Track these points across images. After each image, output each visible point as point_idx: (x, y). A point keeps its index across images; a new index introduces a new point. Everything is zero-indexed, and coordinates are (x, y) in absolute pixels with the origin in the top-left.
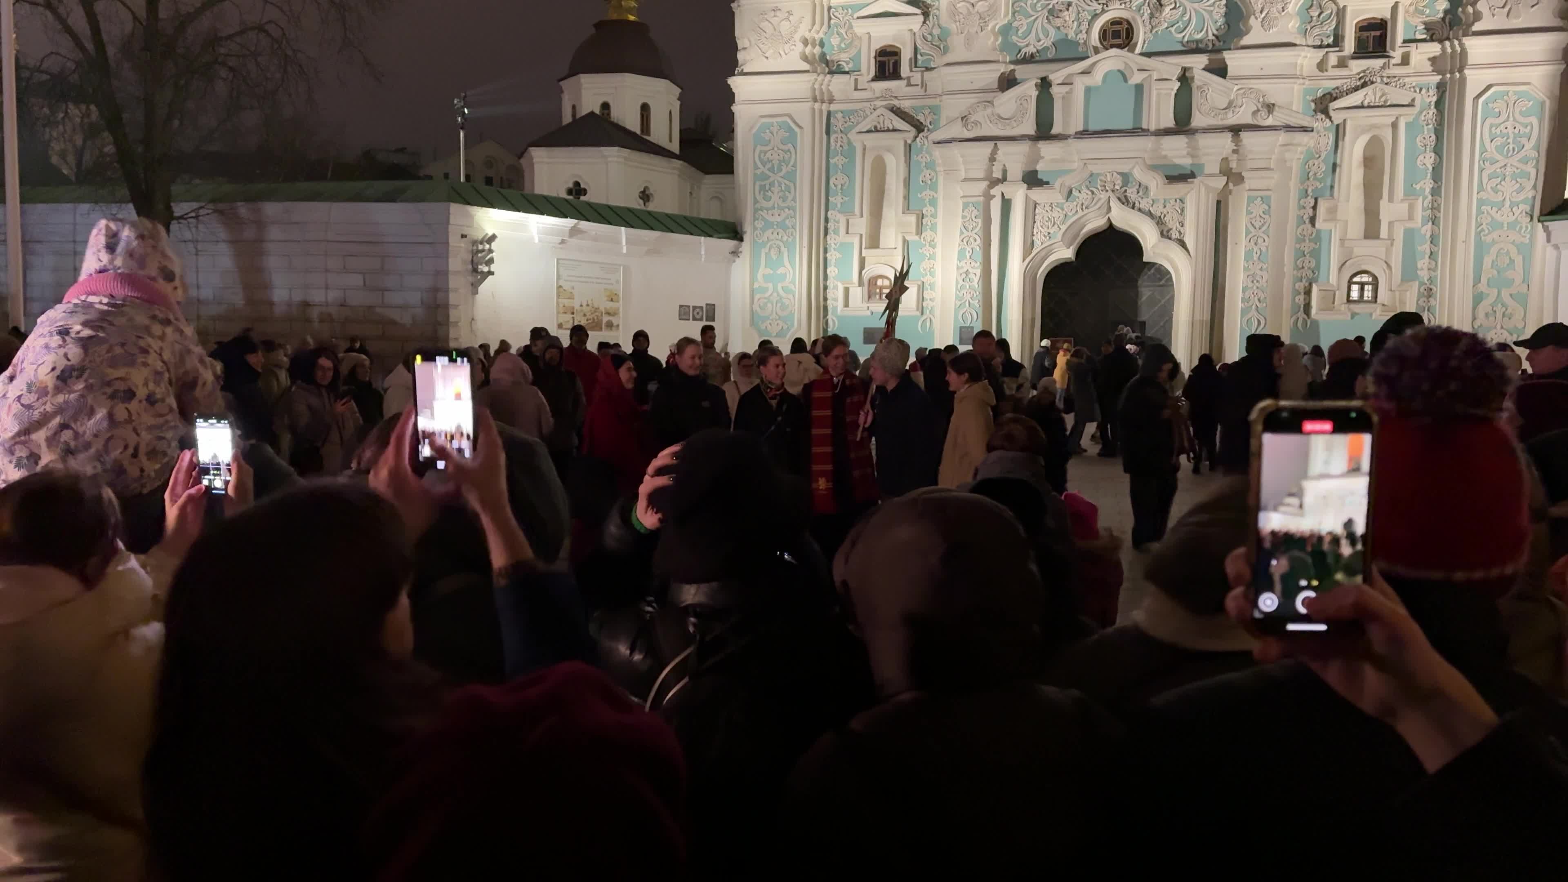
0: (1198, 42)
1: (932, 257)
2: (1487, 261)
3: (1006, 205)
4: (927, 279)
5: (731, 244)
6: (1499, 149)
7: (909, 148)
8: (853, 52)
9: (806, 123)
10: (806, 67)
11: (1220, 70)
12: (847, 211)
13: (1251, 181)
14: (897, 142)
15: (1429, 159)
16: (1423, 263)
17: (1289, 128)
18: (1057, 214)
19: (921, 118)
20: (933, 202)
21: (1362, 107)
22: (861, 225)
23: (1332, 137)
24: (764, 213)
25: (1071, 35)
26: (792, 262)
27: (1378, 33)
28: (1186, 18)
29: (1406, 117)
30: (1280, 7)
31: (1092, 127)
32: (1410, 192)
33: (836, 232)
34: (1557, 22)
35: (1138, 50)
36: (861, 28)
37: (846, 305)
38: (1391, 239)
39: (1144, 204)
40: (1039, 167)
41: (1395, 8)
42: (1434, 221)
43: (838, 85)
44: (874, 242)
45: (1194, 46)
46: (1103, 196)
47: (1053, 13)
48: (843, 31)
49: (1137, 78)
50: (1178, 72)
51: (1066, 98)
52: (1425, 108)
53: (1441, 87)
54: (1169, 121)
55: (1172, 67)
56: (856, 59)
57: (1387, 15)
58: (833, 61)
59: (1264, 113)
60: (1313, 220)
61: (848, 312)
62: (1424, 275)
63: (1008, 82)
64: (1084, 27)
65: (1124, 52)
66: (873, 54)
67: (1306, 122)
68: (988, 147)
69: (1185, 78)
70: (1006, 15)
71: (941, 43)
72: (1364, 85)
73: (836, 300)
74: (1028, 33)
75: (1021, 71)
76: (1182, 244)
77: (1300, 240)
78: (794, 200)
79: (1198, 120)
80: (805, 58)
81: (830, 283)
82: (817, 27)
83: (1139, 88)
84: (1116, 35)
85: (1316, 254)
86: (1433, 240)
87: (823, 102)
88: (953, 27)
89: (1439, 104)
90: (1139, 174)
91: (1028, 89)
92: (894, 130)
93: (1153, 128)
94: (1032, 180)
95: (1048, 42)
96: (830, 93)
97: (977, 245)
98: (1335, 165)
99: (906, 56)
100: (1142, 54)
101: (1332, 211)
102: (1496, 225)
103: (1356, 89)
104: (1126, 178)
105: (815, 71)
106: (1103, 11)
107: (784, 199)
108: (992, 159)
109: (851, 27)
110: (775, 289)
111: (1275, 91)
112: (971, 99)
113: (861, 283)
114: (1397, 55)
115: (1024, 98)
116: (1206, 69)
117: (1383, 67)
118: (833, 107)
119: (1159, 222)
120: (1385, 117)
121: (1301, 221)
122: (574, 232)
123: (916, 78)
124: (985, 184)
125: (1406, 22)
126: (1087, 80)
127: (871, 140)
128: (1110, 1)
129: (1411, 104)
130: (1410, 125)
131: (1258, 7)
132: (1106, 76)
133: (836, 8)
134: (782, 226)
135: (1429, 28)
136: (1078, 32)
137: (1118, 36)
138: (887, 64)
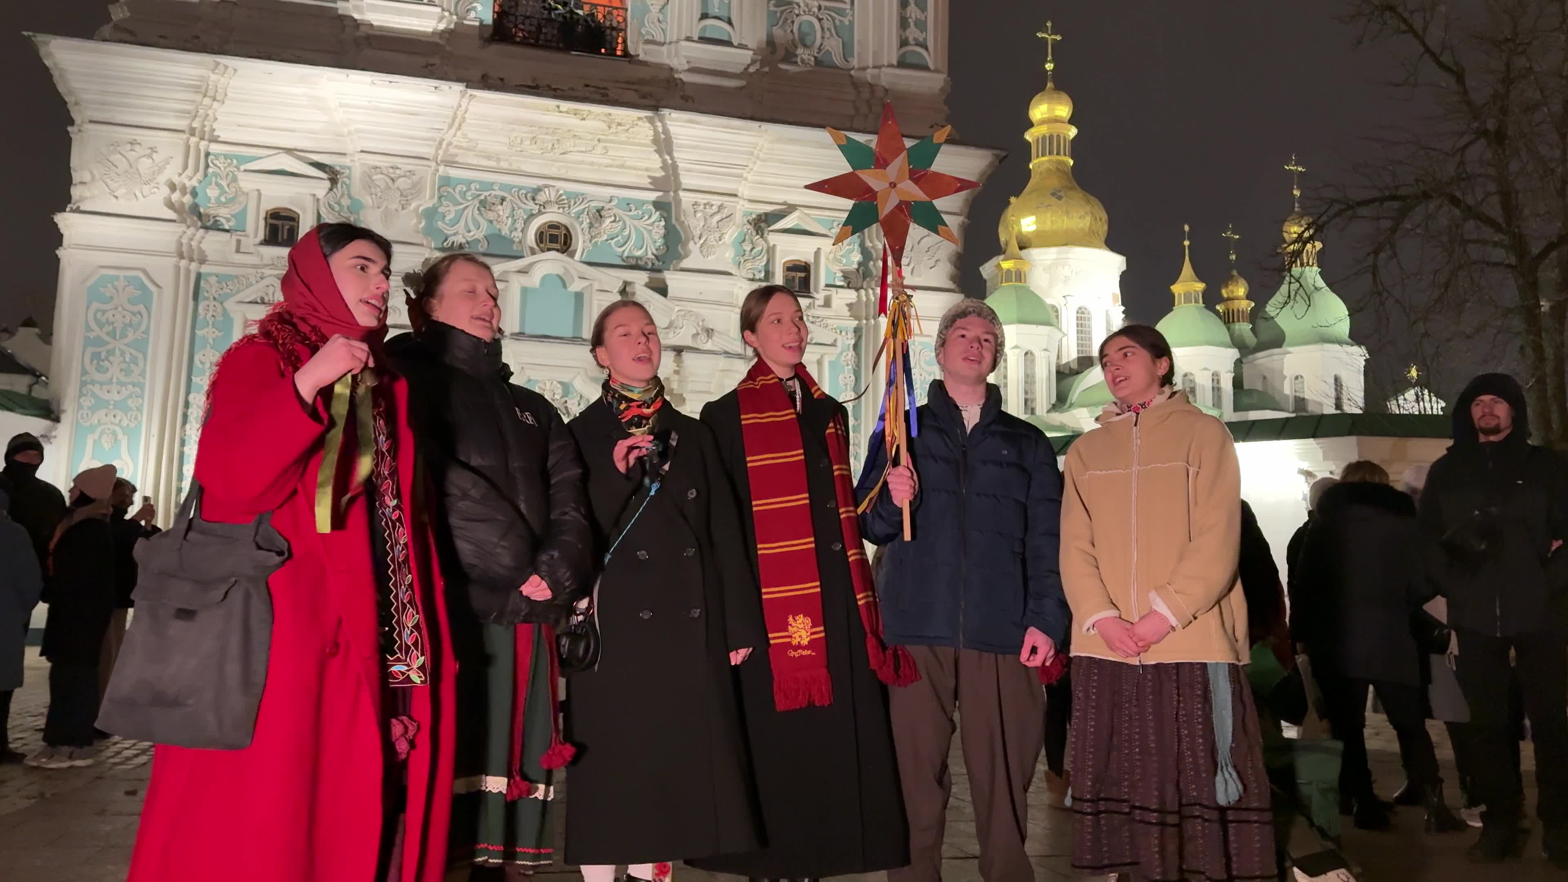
0: (638, 258)
8: (236, 208)
9: (166, 280)
10: (172, 215)
11: (661, 289)
17: (728, 354)
24: (96, 389)
25: (505, 231)
27: (803, 275)
28: (626, 233)
30: (717, 235)
31: (528, 331)
35: (577, 256)
36: (248, 183)
41: (817, 253)
43: (212, 243)
45: (633, 262)
47: (483, 204)
48: (224, 183)
49: (576, 286)
50: (619, 285)
52: (845, 349)
53: (857, 331)
55: (612, 279)
56: (241, 216)
57: (811, 259)
58: (208, 216)
59: (703, 337)
64: (520, 225)
65: (562, 257)
66: (262, 215)
70: (432, 197)
71: (352, 211)
74: (455, 222)
78: (143, 374)
80: (170, 205)
82: (189, 171)
83: (579, 297)
84: (554, 239)
87: (191, 260)
88: (368, 200)
89: (856, 347)
90: (580, 385)
95: (479, 235)
96: (201, 252)
99: (305, 223)
100: (582, 262)
104: (566, 387)
105: (184, 221)
106: (540, 213)
107: (127, 372)
109: (235, 180)
114: (820, 296)
116: (647, 285)
118: (204, 269)
125: (827, 268)
126: (524, 280)
128: (548, 202)
129: (833, 345)
130: (830, 363)
131: (697, 233)
132: (544, 279)
133: (217, 156)
134: (122, 406)
135: (846, 276)
136: (513, 229)
137: (557, 241)
138: (280, 228)
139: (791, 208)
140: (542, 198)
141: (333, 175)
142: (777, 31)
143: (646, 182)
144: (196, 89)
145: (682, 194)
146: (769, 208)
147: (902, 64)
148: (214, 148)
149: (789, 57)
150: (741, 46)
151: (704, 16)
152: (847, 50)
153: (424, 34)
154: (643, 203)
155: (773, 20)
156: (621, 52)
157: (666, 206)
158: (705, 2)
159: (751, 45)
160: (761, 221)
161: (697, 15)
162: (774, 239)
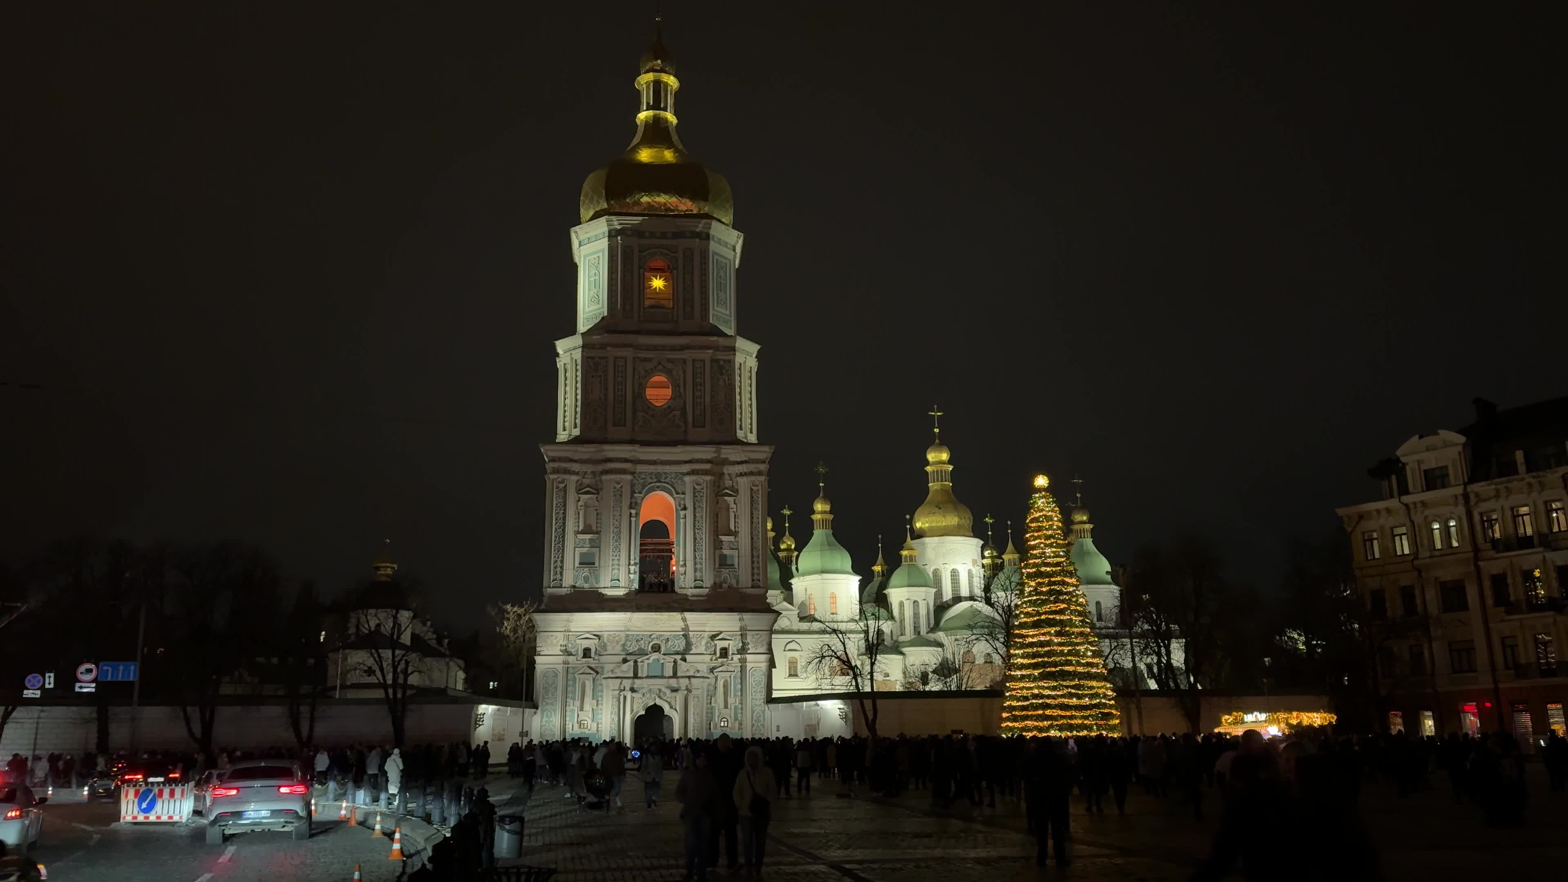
0: (678, 651)
1: (602, 714)
2: (754, 715)
3: (625, 697)
4: (600, 721)
5: (534, 710)
6: (755, 684)
7: (594, 679)
8: (576, 649)
9: (561, 671)
10: (562, 654)
11: (684, 660)
12: (574, 699)
13: (694, 692)
14: (591, 677)
15: (739, 686)
16: (739, 715)
17: (703, 677)
18: (640, 700)
19: (598, 670)
20: (602, 696)
21: (722, 671)
22: (578, 703)
23: (714, 679)
24: (546, 700)
25: (643, 647)
26: (555, 715)
27: (725, 652)
28: (675, 645)
29: (733, 674)
30: (700, 643)
31: (650, 675)
32: (735, 696)
33: (569, 706)
34: (767, 652)
35: (662, 653)
36: (578, 642)
37: (573, 730)
38: (731, 708)
39: (665, 698)
40: (635, 686)
41: (729, 645)
42: (742, 704)
43: (571, 659)
44: (582, 709)
45: (677, 653)
46: (654, 696)
47: (637, 641)
48: (573, 643)
49: (662, 661)
50: (673, 660)
51: (642, 666)
52: (738, 672)
53: (741, 666)
54: (671, 674)
55: (670, 659)
56: (577, 651)
57: (727, 647)
58: (570, 652)
59: (696, 673)
60: (711, 703)
61: (573, 732)
62: (739, 719)
63: (625, 661)
64: (647, 645)
65: (657, 653)
66: (582, 650)
67: (708, 676)
68: (619, 680)
69: (675, 662)
70: (624, 640)
71: (605, 647)
72: (722, 665)
73: (569, 728)
74: (630, 646)
75: (629, 658)
76: (676, 710)
77: (707, 709)
78: (556, 696)
79: (679, 674)
80: (561, 650)
81: (567, 723)
82: (565, 641)
83: (662, 664)
85: (712, 713)
86: (742, 709)
87: (566, 663)
88: (608, 643)
89: (741, 672)
90: (664, 689)
91: (631, 663)
92: (590, 674)
93: (667, 676)
94: (633, 690)
95: (636, 649)
96: (568, 661)
97: (616, 710)
98: (716, 688)
99: (593, 651)
100: (663, 654)
101: (715, 701)
102: (756, 705)
103: (720, 666)
104: (660, 690)
105: (564, 655)
106: (652, 641)
107: (553, 695)
108: (621, 683)
109: (575, 641)
110: (549, 725)
111: (701, 667)
112: (614, 665)
113: (578, 723)
114: (730, 658)
115: (630, 666)
116: (681, 659)
117: (727, 661)
118: (569, 666)
119: (669, 703)
120: (728, 674)
121: (707, 704)
122: (499, 710)
123: (596, 658)
124: (618, 692)
125: (732, 649)
126: (647, 662)
127: (582, 676)
128: (654, 638)
129: (734, 671)
130: (734, 677)
131: (694, 643)
132: (653, 660)
133: (571, 635)
134: (552, 704)
135: (738, 650)
136: (645, 647)
137: (656, 649)
138: (587, 653)
139: (721, 632)
140: (652, 637)
141: (599, 637)
142: (717, 580)
143: (680, 629)
144: (566, 621)
145: (690, 633)
146: (715, 633)
147: (753, 587)
148: (570, 633)
149: (721, 587)
150: (706, 588)
151: (695, 581)
152: (738, 582)
153: (621, 596)
154: (680, 635)
155: (715, 576)
156: (673, 591)
157: (686, 636)
158: (695, 576)
159: (709, 586)
160: (713, 637)
161: (693, 580)
162: (716, 642)
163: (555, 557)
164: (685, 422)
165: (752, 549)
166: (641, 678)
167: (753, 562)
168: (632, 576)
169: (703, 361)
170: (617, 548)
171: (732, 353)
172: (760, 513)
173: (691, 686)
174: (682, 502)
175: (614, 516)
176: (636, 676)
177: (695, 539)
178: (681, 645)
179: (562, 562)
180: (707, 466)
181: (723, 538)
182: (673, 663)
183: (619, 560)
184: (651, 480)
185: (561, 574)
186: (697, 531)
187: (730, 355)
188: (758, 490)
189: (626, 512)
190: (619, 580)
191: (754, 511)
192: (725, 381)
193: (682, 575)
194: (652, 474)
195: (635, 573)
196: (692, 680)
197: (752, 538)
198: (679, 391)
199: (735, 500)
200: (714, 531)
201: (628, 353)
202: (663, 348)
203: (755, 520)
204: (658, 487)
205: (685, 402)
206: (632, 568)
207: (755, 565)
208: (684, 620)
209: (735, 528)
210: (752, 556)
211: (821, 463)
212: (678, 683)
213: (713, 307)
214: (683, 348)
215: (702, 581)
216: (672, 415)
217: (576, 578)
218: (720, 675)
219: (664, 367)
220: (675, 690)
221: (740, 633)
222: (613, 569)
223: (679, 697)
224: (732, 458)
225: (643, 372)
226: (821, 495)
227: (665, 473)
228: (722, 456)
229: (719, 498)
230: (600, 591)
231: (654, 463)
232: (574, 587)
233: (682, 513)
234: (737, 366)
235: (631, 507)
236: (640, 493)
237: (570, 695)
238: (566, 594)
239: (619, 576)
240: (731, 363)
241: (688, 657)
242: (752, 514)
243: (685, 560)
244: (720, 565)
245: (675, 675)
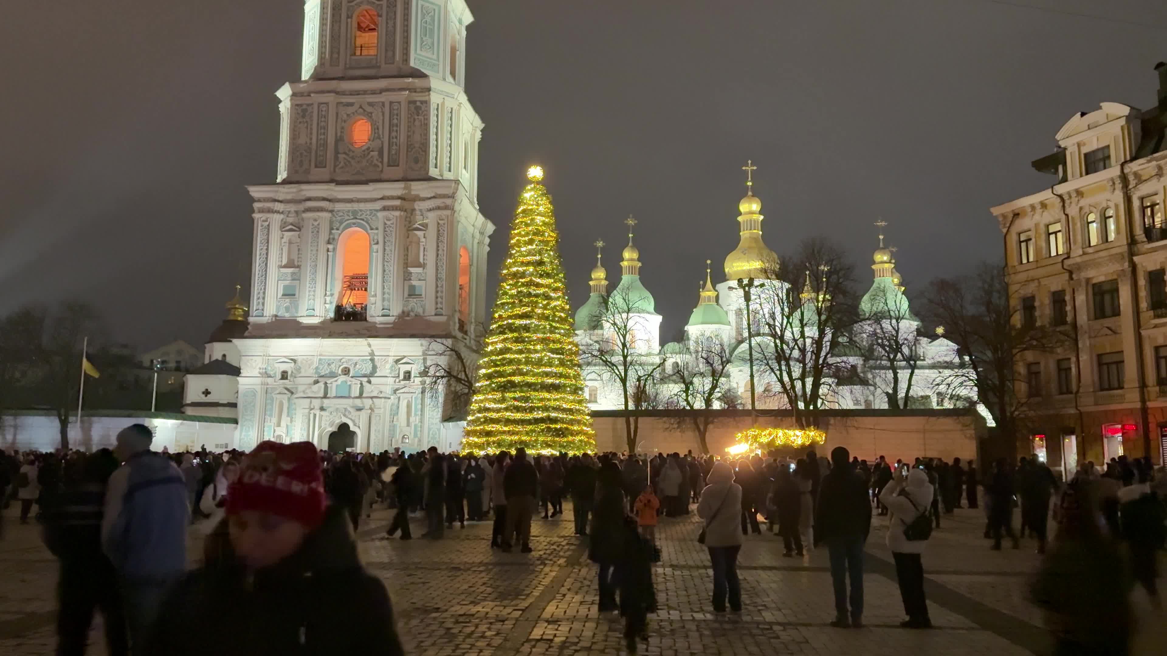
0: (365, 374)
1: (294, 430)
2: (431, 432)
3: (315, 415)
4: (293, 436)
5: (235, 425)
6: (433, 405)
7: (289, 399)
8: (274, 371)
9: (259, 391)
10: (260, 376)
11: (369, 382)
12: (271, 416)
13: (377, 411)
14: (286, 397)
15: (419, 406)
16: (419, 433)
17: (385, 398)
18: (328, 418)
19: (293, 390)
20: (295, 414)
21: (404, 393)
22: (274, 420)
23: (397, 400)
24: (245, 417)
26: (253, 430)
27: (408, 374)
28: (362, 368)
29: (414, 396)
30: (385, 367)
31: (338, 396)
32: (416, 415)
33: (267, 422)
34: (446, 375)
35: (351, 375)
36: (277, 365)
38: (412, 426)
39: (350, 416)
40: (324, 405)
41: (412, 368)
42: (421, 422)
43: (270, 380)
44: (279, 425)
45: (364, 376)
46: (339, 414)
47: (329, 365)
48: (272, 366)
49: (349, 383)
50: (360, 382)
51: (331, 387)
52: (419, 393)
53: (423, 388)
54: (357, 394)
55: (358, 381)
56: (275, 373)
57: (410, 370)
58: (268, 374)
59: (379, 394)
60: (393, 421)
62: (419, 435)
63: (316, 382)
64: (337, 369)
65: (346, 376)
66: (280, 373)
67: (391, 396)
68: (309, 400)
69: (361, 384)
70: (316, 364)
71: (299, 370)
72: (405, 387)
74: (322, 369)
75: (320, 379)
76: (359, 427)
77: (390, 426)
78: (255, 413)
79: (364, 395)
80: (260, 373)
82: (264, 364)
83: (350, 386)
85: (394, 431)
86: (420, 427)
87: (265, 385)
88: (302, 365)
89: (422, 392)
90: (349, 409)
91: (321, 385)
92: (285, 394)
93: (353, 396)
94: (322, 409)
95: (327, 372)
96: (267, 383)
97: (306, 426)
98: (399, 407)
99: (289, 373)
100: (351, 377)
101: (398, 419)
102: (433, 424)
103: (403, 388)
104: (346, 409)
105: (262, 377)
106: (341, 365)
107: (251, 412)
108: (311, 402)
109: (274, 365)
110: (248, 437)
111: (382, 388)
112: (306, 386)
114: (412, 380)
115: (320, 388)
116: (367, 381)
117: (409, 383)
118: (268, 387)
119: (353, 421)
120: (410, 395)
121: (390, 422)
123: (292, 380)
124: (309, 410)
125: (415, 373)
126: (337, 383)
127: (279, 396)
128: (344, 362)
129: (415, 392)
130: (415, 398)
131: (378, 366)
132: (342, 382)
134: (251, 421)
135: (420, 373)
136: (335, 370)
137: (346, 371)
138: (284, 376)
139: (405, 357)
140: (342, 361)
141: (295, 361)
142: (405, 309)
143: (368, 354)
144: (265, 346)
145: (375, 357)
146: (398, 358)
147: (436, 315)
148: (270, 358)
149: (408, 315)
150: (393, 316)
151: (383, 309)
152: (423, 311)
153: (315, 324)
154: (367, 360)
155: (404, 306)
156: (366, 320)
157: (372, 360)
158: (383, 305)
159: (395, 314)
160: (397, 361)
161: (381, 308)
162: (400, 366)
163: (258, 289)
164: (382, 162)
165: (437, 280)
166: (329, 398)
167: (437, 292)
168: (327, 306)
169: (399, 103)
170: (314, 280)
171: (427, 93)
172: (445, 245)
173: (375, 406)
174: (376, 237)
175: (312, 250)
176: (325, 397)
177: (384, 271)
178: (367, 368)
179: (264, 293)
180: (398, 203)
181: (412, 270)
182: (359, 385)
183: (314, 291)
184: (348, 218)
185: (263, 304)
186: (386, 264)
187: (425, 96)
188: (444, 224)
189: (323, 247)
190: (314, 310)
191: (440, 244)
192: (421, 121)
193: (372, 304)
194: (349, 211)
195: (331, 303)
196: (374, 400)
197: (437, 270)
198: (378, 133)
199: (424, 234)
200: (404, 263)
201: (330, 98)
202: (365, 92)
203: (440, 252)
204: (354, 224)
205: (382, 144)
206: (328, 299)
207: (439, 294)
208: (369, 345)
209: (424, 259)
210: (437, 286)
211: (631, 216)
212: (363, 403)
213: (416, 50)
214: (381, 91)
215: (389, 310)
216: (369, 156)
217: (278, 308)
218: (402, 396)
219: (364, 110)
220: (359, 409)
221: (422, 357)
222: (309, 300)
223: (364, 416)
224: (423, 195)
225: (345, 116)
226: (630, 244)
227: (361, 211)
228: (413, 193)
229: (410, 232)
230: (299, 319)
231: (351, 201)
232: (276, 316)
233: (375, 247)
234: (433, 106)
235: (329, 243)
236: (337, 229)
237: (268, 413)
238: (268, 323)
239: (314, 305)
240: (427, 103)
241: (372, 379)
242: (438, 246)
243: (375, 291)
244: (409, 295)
245: (360, 396)
